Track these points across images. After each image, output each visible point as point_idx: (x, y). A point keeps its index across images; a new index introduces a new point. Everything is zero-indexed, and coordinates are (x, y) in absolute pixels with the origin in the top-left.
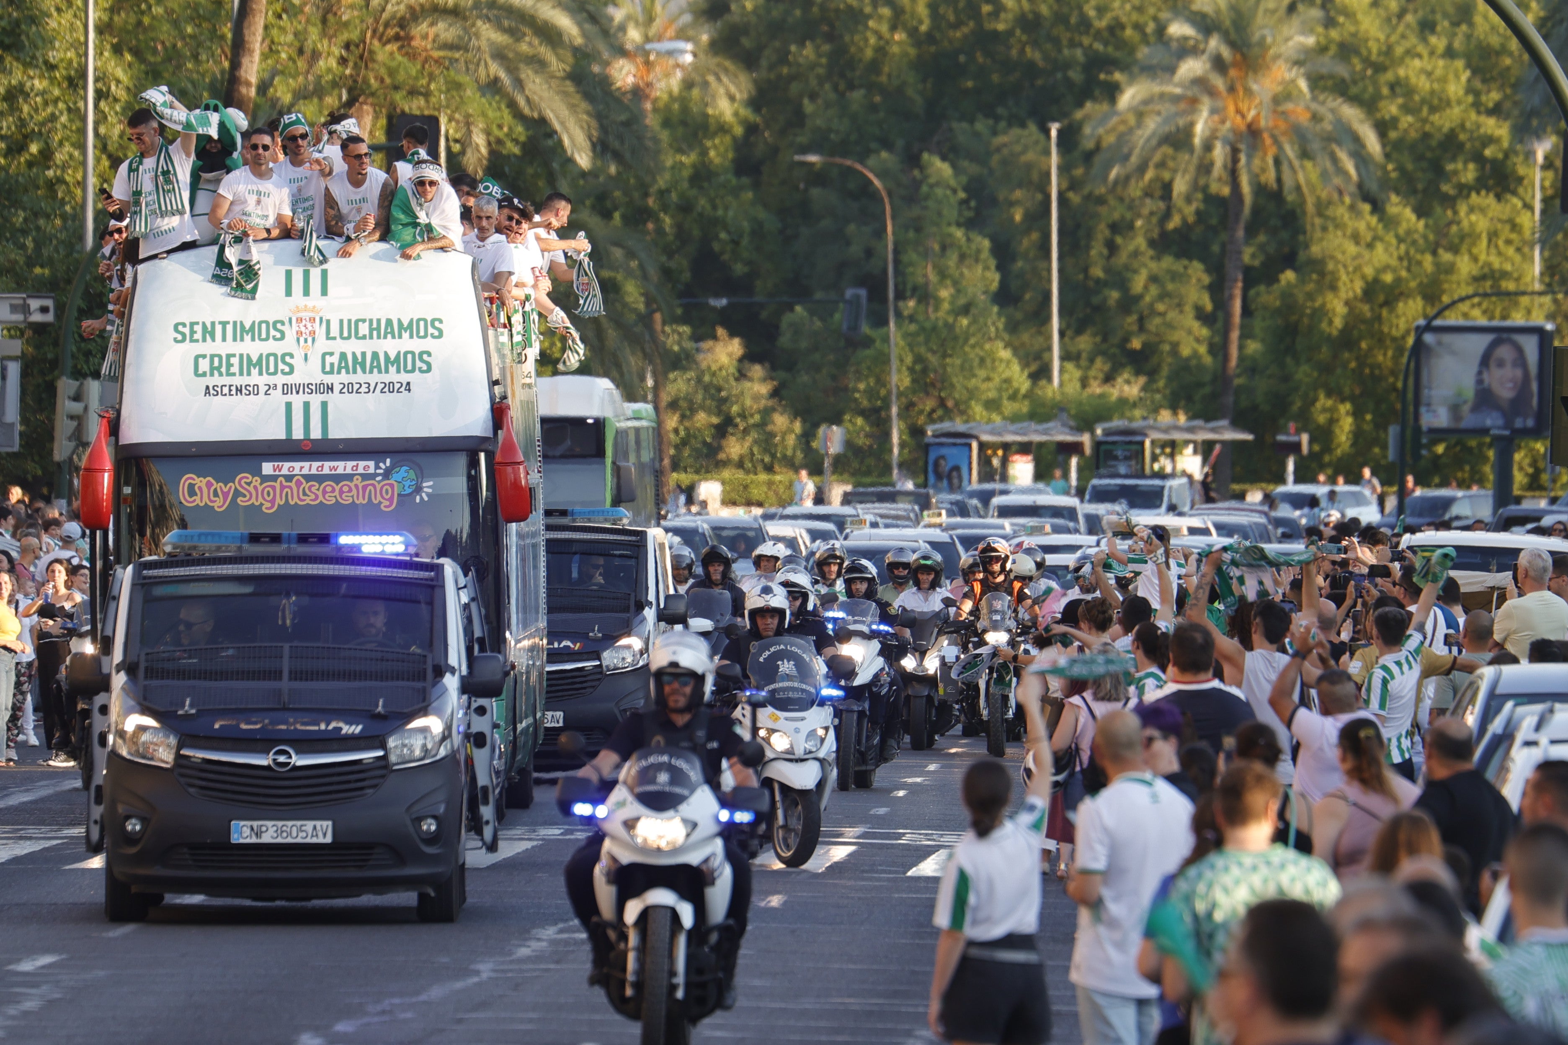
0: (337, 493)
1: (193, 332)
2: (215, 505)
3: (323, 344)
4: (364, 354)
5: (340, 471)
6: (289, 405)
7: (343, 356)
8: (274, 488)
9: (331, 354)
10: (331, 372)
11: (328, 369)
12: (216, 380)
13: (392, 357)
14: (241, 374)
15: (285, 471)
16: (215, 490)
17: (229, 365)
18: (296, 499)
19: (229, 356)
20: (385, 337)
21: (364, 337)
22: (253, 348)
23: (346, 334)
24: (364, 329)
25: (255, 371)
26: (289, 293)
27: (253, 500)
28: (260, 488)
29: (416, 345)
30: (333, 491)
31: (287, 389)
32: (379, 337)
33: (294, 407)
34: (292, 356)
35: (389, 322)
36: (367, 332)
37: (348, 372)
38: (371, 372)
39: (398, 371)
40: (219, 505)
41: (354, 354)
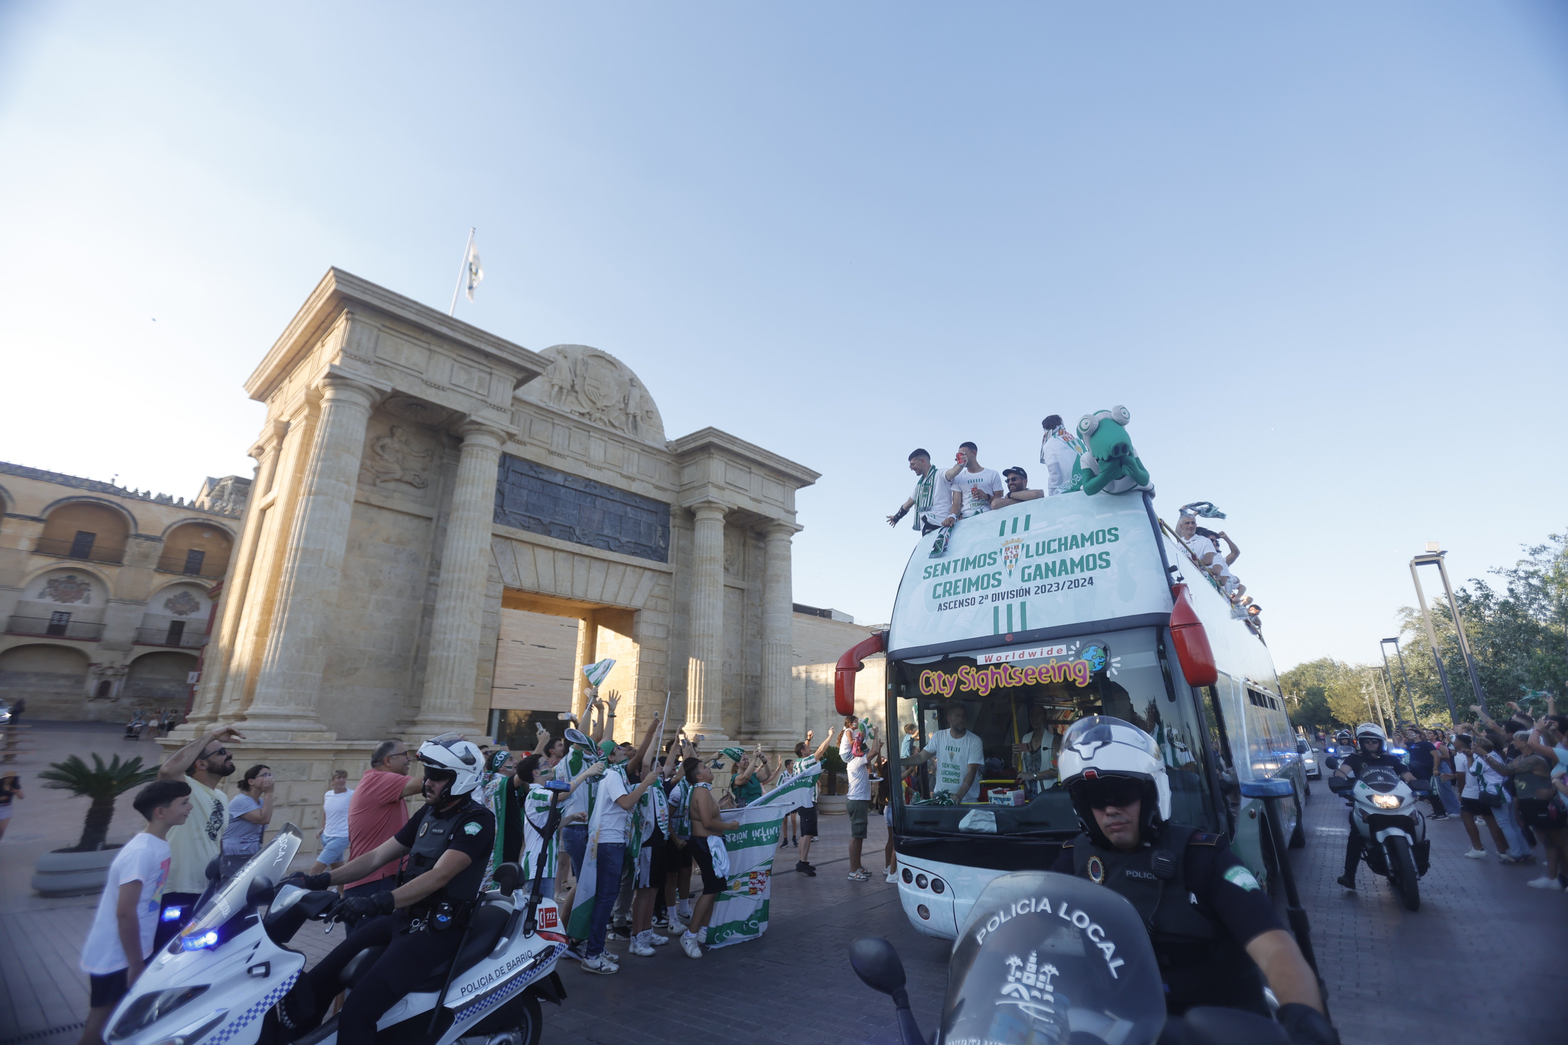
0: (1037, 675)
1: (936, 570)
2: (944, 692)
3: (1023, 561)
4: (1054, 563)
5: (1038, 656)
6: (996, 609)
7: (1038, 567)
8: (986, 675)
9: (1029, 567)
10: (1029, 580)
11: (1026, 578)
12: (948, 599)
13: (1077, 561)
14: (964, 592)
15: (994, 661)
16: (944, 680)
17: (956, 587)
18: (1004, 683)
19: (956, 582)
20: (1071, 548)
21: (1055, 551)
22: (973, 573)
23: (1040, 552)
24: (1055, 546)
25: (973, 589)
26: (1002, 533)
27: (972, 686)
28: (976, 676)
29: (1096, 549)
30: (1034, 673)
31: (995, 597)
32: (1066, 549)
33: (1000, 609)
34: (1000, 573)
35: (1074, 538)
36: (1057, 548)
37: (1041, 578)
38: (1060, 574)
39: (1082, 570)
40: (947, 692)
41: (1046, 564)
